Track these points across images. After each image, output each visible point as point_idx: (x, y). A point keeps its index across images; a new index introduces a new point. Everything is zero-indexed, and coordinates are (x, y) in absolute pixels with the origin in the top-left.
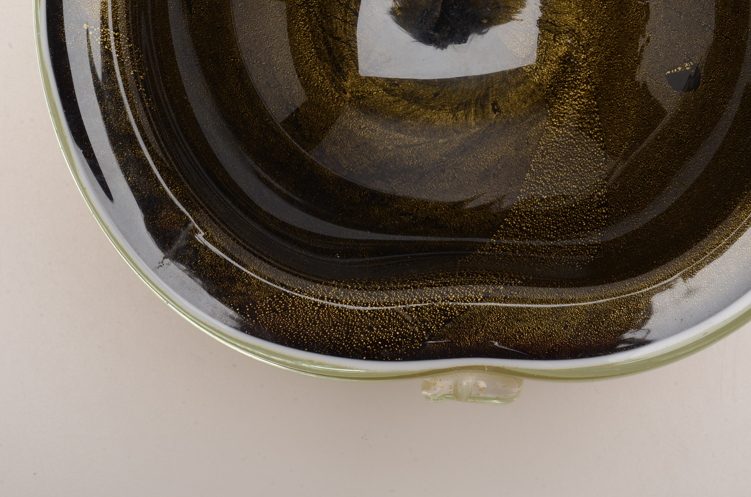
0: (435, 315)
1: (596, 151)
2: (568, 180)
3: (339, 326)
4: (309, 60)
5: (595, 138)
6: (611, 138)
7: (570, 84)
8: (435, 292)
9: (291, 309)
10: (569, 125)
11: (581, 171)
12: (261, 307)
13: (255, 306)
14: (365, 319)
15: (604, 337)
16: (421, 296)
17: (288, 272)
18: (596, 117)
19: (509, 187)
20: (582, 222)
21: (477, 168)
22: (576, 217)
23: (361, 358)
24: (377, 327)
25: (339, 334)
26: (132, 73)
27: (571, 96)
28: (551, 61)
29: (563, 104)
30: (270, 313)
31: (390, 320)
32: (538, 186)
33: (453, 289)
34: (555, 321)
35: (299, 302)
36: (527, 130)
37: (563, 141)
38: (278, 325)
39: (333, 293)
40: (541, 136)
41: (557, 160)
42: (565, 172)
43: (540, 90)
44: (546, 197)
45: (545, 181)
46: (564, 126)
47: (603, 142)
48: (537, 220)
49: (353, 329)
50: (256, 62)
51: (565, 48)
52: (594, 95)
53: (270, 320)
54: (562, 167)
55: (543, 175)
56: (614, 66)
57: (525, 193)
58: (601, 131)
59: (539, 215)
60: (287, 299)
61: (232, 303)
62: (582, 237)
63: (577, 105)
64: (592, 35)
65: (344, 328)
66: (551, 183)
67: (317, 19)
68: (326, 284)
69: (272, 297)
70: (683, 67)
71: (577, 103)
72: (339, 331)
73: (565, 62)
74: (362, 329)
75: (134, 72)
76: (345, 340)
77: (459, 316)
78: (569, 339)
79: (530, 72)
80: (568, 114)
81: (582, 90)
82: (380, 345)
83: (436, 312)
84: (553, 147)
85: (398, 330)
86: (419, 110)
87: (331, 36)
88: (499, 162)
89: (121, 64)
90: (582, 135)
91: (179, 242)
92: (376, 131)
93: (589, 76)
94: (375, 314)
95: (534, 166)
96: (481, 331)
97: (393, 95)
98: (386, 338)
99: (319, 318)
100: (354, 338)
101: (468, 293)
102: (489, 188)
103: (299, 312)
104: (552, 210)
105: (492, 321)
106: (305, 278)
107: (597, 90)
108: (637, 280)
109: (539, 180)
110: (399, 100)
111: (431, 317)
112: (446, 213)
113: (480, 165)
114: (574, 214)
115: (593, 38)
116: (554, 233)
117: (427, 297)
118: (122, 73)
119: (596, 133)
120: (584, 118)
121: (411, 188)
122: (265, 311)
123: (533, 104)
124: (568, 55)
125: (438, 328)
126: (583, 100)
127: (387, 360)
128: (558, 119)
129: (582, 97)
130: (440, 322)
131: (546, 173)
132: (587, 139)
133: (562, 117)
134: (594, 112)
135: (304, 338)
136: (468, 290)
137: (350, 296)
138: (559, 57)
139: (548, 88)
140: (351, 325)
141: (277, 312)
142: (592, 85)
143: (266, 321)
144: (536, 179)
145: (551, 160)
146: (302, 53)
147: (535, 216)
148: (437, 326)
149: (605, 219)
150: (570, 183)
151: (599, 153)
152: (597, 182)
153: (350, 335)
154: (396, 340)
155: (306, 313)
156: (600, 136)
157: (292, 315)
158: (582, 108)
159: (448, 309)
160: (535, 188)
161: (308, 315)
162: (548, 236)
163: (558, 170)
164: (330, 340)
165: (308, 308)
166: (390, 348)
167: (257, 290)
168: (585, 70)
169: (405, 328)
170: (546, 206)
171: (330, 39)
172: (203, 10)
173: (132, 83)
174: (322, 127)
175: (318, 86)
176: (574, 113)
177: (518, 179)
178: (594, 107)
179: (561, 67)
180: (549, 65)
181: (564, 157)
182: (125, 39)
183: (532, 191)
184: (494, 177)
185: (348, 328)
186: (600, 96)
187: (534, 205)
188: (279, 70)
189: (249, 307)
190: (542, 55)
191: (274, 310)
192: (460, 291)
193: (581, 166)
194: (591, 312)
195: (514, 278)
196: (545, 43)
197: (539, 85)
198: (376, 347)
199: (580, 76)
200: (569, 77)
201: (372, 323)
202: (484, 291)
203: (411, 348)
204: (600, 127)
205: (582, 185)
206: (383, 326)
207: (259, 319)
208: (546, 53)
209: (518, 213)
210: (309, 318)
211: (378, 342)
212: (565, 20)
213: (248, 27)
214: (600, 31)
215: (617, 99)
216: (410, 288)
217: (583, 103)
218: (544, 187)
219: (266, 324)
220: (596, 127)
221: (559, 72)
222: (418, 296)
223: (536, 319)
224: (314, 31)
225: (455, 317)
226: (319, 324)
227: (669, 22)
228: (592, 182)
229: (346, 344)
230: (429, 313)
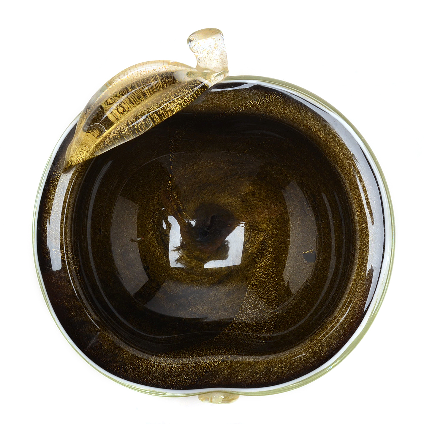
0: (201, 370)
1: (274, 285)
2: (262, 298)
3: (161, 375)
4: (154, 246)
5: (274, 279)
6: (280, 279)
7: (264, 254)
8: (201, 359)
9: (141, 368)
10: (263, 272)
11: (268, 294)
12: (128, 367)
13: (126, 367)
14: (172, 372)
15: (272, 378)
16: (195, 361)
17: (140, 351)
18: (274, 269)
19: (238, 299)
20: (267, 318)
21: (225, 290)
22: (265, 316)
23: (170, 389)
24: (177, 375)
25: (161, 378)
26: (73, 268)
27: (264, 259)
28: (256, 243)
29: (261, 262)
30: (132, 370)
31: (182, 372)
32: (250, 300)
33: (209, 358)
34: (251, 371)
35: (144, 365)
36: (247, 273)
37: (261, 279)
38: (136, 375)
39: (158, 360)
40: (252, 277)
41: (258, 288)
42: (261, 293)
43: (252, 255)
44: (253, 305)
45: (253, 298)
46: (262, 272)
47: (277, 281)
48: (249, 316)
49: (167, 376)
50: (131, 249)
51: (262, 238)
52: (274, 259)
53: (132, 373)
54: (260, 291)
55: (253, 295)
56: (282, 247)
57: (245, 302)
58: (276, 276)
59: (250, 314)
60: (139, 364)
61: (116, 365)
62: (267, 326)
63: (267, 263)
64: (273, 233)
65: (163, 376)
66: (256, 298)
67: (157, 228)
68: (156, 356)
69: (133, 363)
70: (309, 251)
71: (267, 262)
72: (161, 377)
73: (262, 244)
74: (170, 376)
75: (74, 267)
76: (163, 381)
77: (211, 370)
78: (257, 379)
79: (248, 248)
80: (263, 267)
81: (269, 257)
82: (178, 383)
83: (202, 368)
84: (257, 282)
85: (185, 376)
86: (201, 264)
87: (163, 234)
88: (234, 288)
89: (69, 265)
90: (269, 277)
91: (94, 340)
92: (183, 274)
93: (272, 251)
94: (176, 370)
95: (249, 290)
96: (220, 376)
97: (190, 258)
98: (181, 380)
99: (152, 372)
100: (167, 380)
101: (215, 360)
102: (230, 300)
103: (144, 369)
104: (255, 311)
105: (225, 372)
106: (147, 353)
107: (275, 257)
108: (286, 353)
109: (251, 297)
110: (193, 260)
111: (199, 371)
112: (211, 312)
113: (227, 289)
114: (264, 314)
115: (274, 234)
116: (256, 323)
117: (198, 362)
118: (69, 269)
119: (274, 277)
120: (270, 269)
121: (197, 301)
122: (130, 369)
123: (249, 262)
124: (264, 241)
125: (202, 375)
126: (269, 261)
127: (181, 389)
128: (259, 269)
129: (269, 260)
130: (203, 373)
131: (254, 294)
132: (271, 279)
133: (261, 268)
134: (274, 267)
135: (146, 380)
136: (215, 358)
137: (166, 361)
138: (260, 242)
139: (255, 255)
140: (166, 374)
141: (135, 369)
142: (274, 255)
143: (130, 373)
144: (249, 296)
145: (256, 288)
146: (151, 243)
147: (248, 314)
148: (202, 374)
149: (277, 318)
150: (263, 299)
151: (275, 286)
152: (274, 300)
153: (166, 379)
154: (185, 381)
155: (147, 370)
156: (276, 278)
157: (141, 371)
158: (269, 265)
159: (206, 367)
160: (249, 300)
161: (148, 370)
162: (253, 324)
163: (259, 293)
164: (157, 381)
165: (148, 367)
166: (182, 384)
167: (127, 360)
168: (271, 248)
169: (188, 375)
170: (253, 310)
171: (163, 236)
172: (106, 232)
173: (74, 272)
174: (159, 275)
175: (158, 256)
176: (266, 267)
177: (242, 296)
178: (274, 265)
179: (260, 246)
180: (256, 245)
181: (261, 286)
182: (70, 254)
183: (248, 302)
184: (232, 295)
185: (165, 375)
186: (276, 260)
187: (248, 308)
188: (141, 252)
189: (123, 367)
190: (253, 240)
191: (134, 368)
192: (212, 359)
193: (268, 291)
194: (266, 367)
195: (235, 352)
196: (254, 235)
197: (252, 253)
198: (177, 384)
199: (268, 250)
200: (264, 251)
201: (175, 374)
202: (222, 359)
203: (191, 384)
204: (276, 274)
205: (268, 300)
206: (179, 375)
207: (128, 372)
208: (254, 240)
209: (241, 312)
210: (148, 371)
211: (177, 381)
212: (262, 226)
213: (126, 235)
214: (276, 232)
215: (283, 262)
216: (191, 357)
217: (270, 262)
218: (252, 301)
219: (130, 374)
220: (274, 274)
221: (260, 248)
222: (194, 362)
223: (243, 371)
224: (156, 233)
225: (210, 371)
226: (153, 374)
227: (304, 231)
228: (272, 299)
229: (164, 383)
230: (199, 369)
